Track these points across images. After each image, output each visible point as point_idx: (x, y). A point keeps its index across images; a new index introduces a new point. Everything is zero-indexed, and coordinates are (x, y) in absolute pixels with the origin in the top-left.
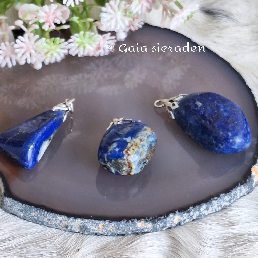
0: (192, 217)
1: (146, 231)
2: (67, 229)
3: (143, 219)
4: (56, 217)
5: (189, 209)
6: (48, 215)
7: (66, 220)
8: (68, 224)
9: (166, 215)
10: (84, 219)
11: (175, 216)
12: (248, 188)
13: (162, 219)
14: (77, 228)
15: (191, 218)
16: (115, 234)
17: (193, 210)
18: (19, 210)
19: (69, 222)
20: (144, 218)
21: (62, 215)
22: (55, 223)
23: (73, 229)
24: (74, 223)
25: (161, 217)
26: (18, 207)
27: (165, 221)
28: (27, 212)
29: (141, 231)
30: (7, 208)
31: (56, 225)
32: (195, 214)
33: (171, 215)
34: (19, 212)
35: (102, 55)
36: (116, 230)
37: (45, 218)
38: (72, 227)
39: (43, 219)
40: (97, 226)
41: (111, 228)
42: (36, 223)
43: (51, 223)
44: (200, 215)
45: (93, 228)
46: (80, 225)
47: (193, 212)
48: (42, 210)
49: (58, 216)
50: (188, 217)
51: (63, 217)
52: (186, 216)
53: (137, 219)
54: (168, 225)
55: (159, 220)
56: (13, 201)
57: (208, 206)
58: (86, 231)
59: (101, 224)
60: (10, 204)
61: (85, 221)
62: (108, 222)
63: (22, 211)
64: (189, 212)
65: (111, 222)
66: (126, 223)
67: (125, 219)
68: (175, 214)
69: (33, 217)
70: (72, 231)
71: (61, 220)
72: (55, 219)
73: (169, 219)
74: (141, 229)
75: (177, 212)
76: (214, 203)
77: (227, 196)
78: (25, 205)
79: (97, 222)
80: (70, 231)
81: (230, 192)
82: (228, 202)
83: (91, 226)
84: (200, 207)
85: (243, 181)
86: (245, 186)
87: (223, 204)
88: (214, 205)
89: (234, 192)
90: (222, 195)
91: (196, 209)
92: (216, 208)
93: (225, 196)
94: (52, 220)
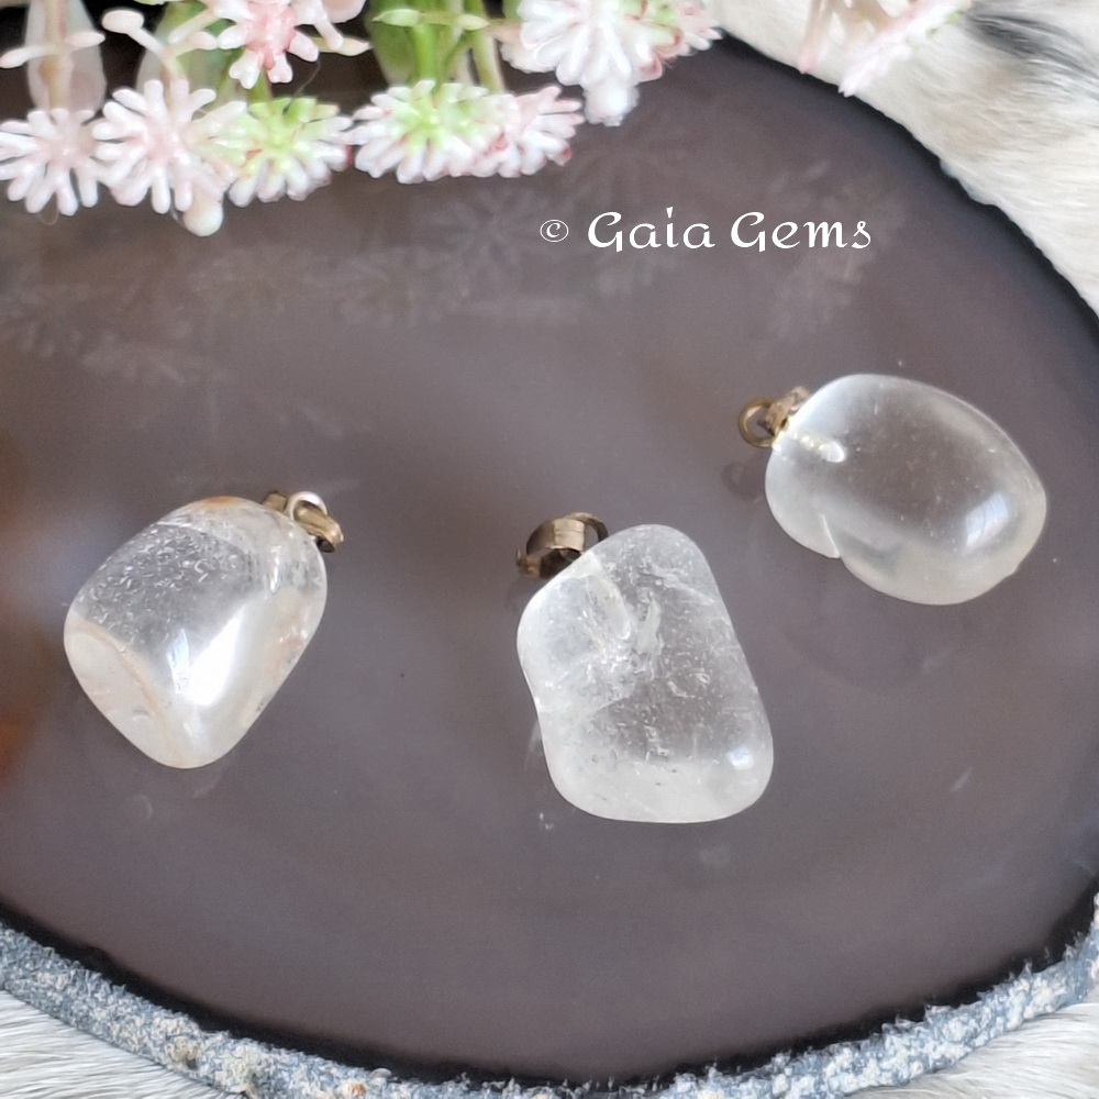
2: (191, 1071)
3: (547, 1088)
4: (150, 1017)
5: (769, 1061)
6: (111, 999)
7: (193, 1037)
8: (199, 1052)
9: (658, 1077)
10: (274, 1049)
11: (700, 1089)
12: (1067, 983)
13: (635, 1096)
14: (237, 1078)
17: (788, 1071)
19: (202, 1045)
20: (556, 1083)
21: (175, 1012)
22: (142, 1039)
23: (221, 1076)
24: (226, 1054)
25: (634, 1090)
28: (20, 963)
31: (145, 1045)
32: (793, 1087)
33: (683, 1084)
35: (507, 173)
37: (99, 1009)
38: (216, 1068)
39: (91, 1008)
40: (329, 1084)
42: (57, 1018)
43: (125, 1034)
44: (820, 1094)
45: (309, 1092)
46: (253, 1067)
47: (788, 1077)
48: (88, 972)
49: (156, 1013)
50: (759, 1097)
51: (181, 1023)
52: (753, 1091)
53: (521, 1085)
57: (863, 1057)
58: (279, 1098)
59: (349, 1080)
61: (278, 1057)
62: (383, 1075)
64: (768, 1076)
65: (399, 1082)
66: (467, 1096)
67: (463, 1075)
68: (701, 1081)
69: (47, 989)
70: (212, 1085)
71: (170, 1030)
72: (142, 1022)
73: (672, 1098)
75: (712, 1072)
76: (892, 1044)
77: (962, 1018)
78: (13, 931)
79: (336, 1070)
80: (205, 1081)
81: (978, 999)
82: (959, 1042)
83: (302, 1084)
84: (825, 1058)
85: (1047, 951)
86: (1053, 975)
87: (935, 1049)
88: (891, 1052)
89: (996, 1001)
90: (939, 1011)
91: (803, 1067)
92: (897, 1066)
93: (949, 1016)
94: (127, 1023)
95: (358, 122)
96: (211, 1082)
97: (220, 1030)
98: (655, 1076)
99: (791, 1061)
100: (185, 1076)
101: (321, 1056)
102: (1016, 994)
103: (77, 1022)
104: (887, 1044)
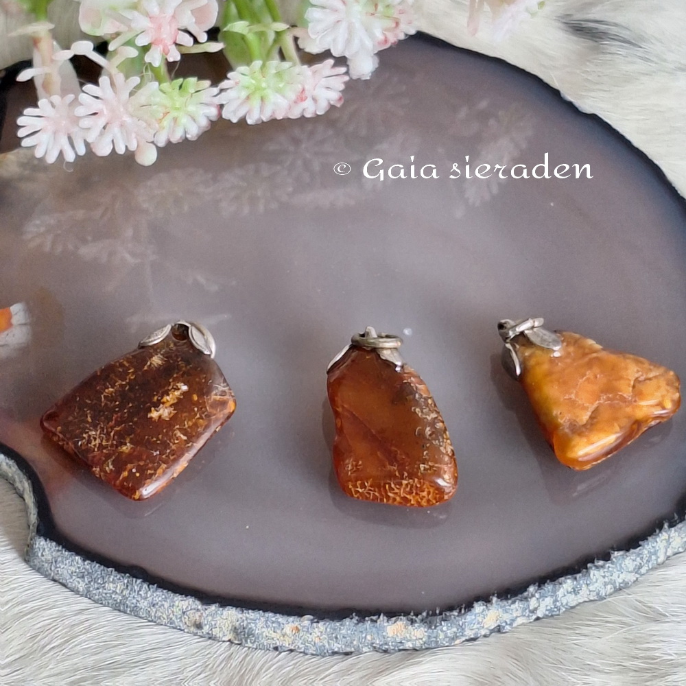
0: (533, 611)
1: (409, 645)
2: (199, 631)
3: (402, 617)
4: (173, 601)
5: (526, 591)
6: (149, 593)
7: (198, 610)
8: (202, 618)
9: (464, 606)
10: (245, 611)
11: (489, 610)
13: (453, 617)
14: (226, 631)
15: (531, 614)
16: (325, 651)
17: (537, 595)
18: (74, 574)
19: (204, 614)
20: (406, 614)
21: (186, 596)
22: (169, 615)
23: (216, 632)
24: (218, 618)
25: (451, 613)
26: (71, 565)
27: (461, 623)
28: (95, 580)
29: (395, 646)
30: (43, 565)
31: (171, 619)
32: (541, 604)
33: (478, 607)
34: (74, 577)
35: (308, 115)
36: (330, 641)
37: (143, 601)
38: (213, 627)
40: (278, 629)
41: (316, 636)
42: (118, 610)
43: (159, 614)
44: (557, 608)
45: (267, 634)
46: (234, 624)
47: (537, 599)
48: (134, 579)
49: (176, 598)
50: (522, 612)
51: (191, 602)
52: (519, 609)
53: (387, 617)
54: (469, 633)
55: (444, 620)
56: (58, 551)
57: (578, 584)
58: (251, 640)
59: (289, 624)
60: (50, 557)
61: (248, 615)
62: (308, 620)
63: (83, 577)
64: (526, 599)
65: (318, 622)
66: (357, 626)
67: (354, 614)
68: (488, 605)
69: (112, 593)
70: (211, 638)
71: (184, 608)
72: (168, 605)
73: (473, 617)
74: (395, 641)
75: (495, 599)
76: (594, 575)
77: (632, 557)
78: (90, 562)
79: (281, 619)
80: (207, 636)
81: (640, 546)
82: (631, 572)
83: (263, 630)
84: (557, 586)
85: (675, 515)
86: (681, 529)
87: (619, 577)
88: (594, 580)
89: (650, 546)
90: (619, 554)
91: (545, 593)
92: (598, 588)
93: (625, 557)
94: (160, 607)
95: (222, 90)
96: (211, 636)
97: (213, 603)
98: (462, 605)
100: (195, 634)
101: (272, 612)
102: (661, 541)
103: (130, 611)
104: (592, 575)
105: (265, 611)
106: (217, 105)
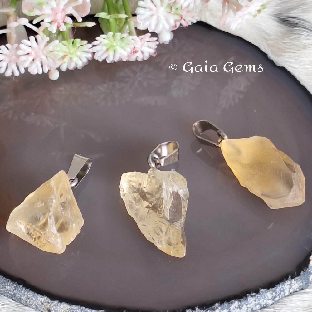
4: (37, 297)
5: (214, 305)
6: (26, 293)
7: (49, 303)
8: (51, 307)
12: (302, 282)
17: (219, 308)
19: (52, 305)
21: (43, 295)
22: (36, 304)
24: (58, 307)
28: (1, 284)
31: (37, 306)
37: (23, 296)
38: (56, 311)
43: (31, 303)
46: (66, 311)
47: (220, 310)
48: (19, 285)
49: (38, 296)
51: (45, 299)
57: (242, 304)
61: (72, 307)
64: (214, 309)
69: (9, 291)
71: (43, 301)
72: (35, 299)
75: (197, 309)
76: (250, 300)
77: (271, 292)
81: (275, 287)
82: (270, 299)
84: (230, 304)
85: (295, 272)
86: (297, 280)
87: (263, 301)
88: (250, 302)
89: (281, 287)
90: (264, 290)
91: (224, 307)
92: (252, 306)
93: (267, 292)
94: (31, 300)
97: (56, 300)
99: (220, 305)
102: (287, 285)
103: (18, 300)
104: (249, 300)
105: (81, 306)
106: (92, 53)
